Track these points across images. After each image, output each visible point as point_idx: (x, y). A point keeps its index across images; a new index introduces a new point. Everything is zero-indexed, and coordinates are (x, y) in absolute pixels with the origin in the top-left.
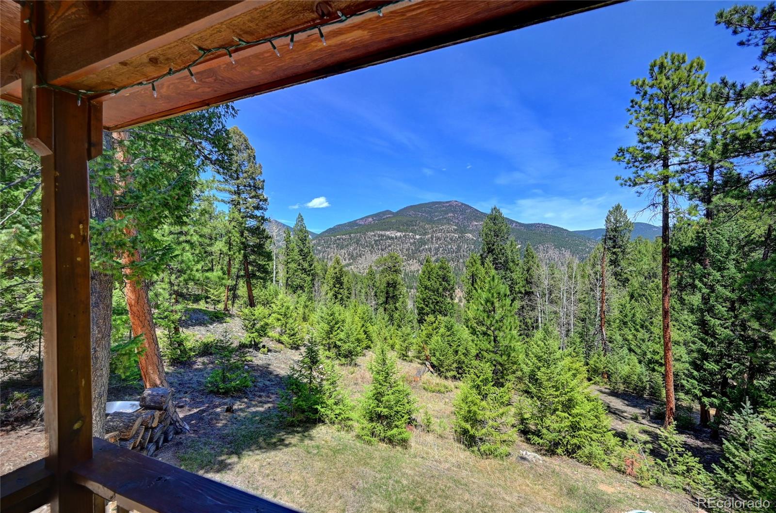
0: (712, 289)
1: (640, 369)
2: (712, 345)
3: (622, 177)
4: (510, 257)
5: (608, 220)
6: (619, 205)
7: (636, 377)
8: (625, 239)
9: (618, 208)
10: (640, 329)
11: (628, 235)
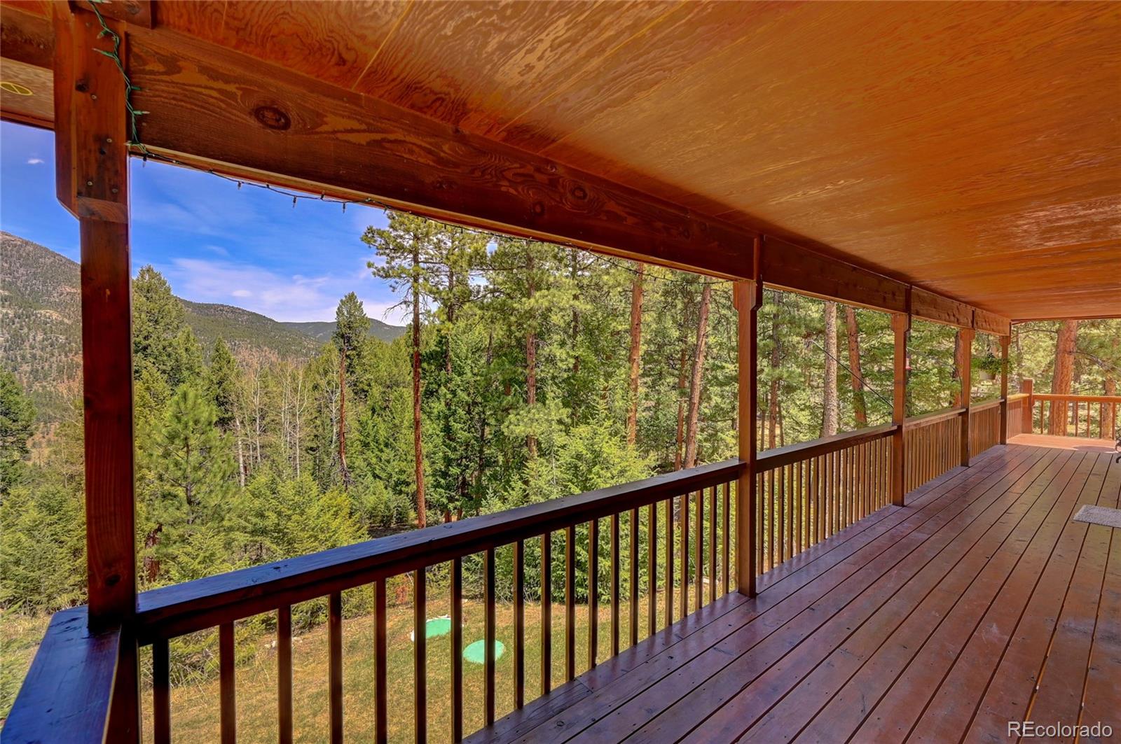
0: (454, 393)
1: (388, 495)
2: (455, 450)
3: (376, 265)
4: (184, 361)
5: (339, 312)
6: (353, 294)
7: (383, 506)
8: (361, 339)
9: (351, 298)
10: (385, 449)
11: (363, 334)
